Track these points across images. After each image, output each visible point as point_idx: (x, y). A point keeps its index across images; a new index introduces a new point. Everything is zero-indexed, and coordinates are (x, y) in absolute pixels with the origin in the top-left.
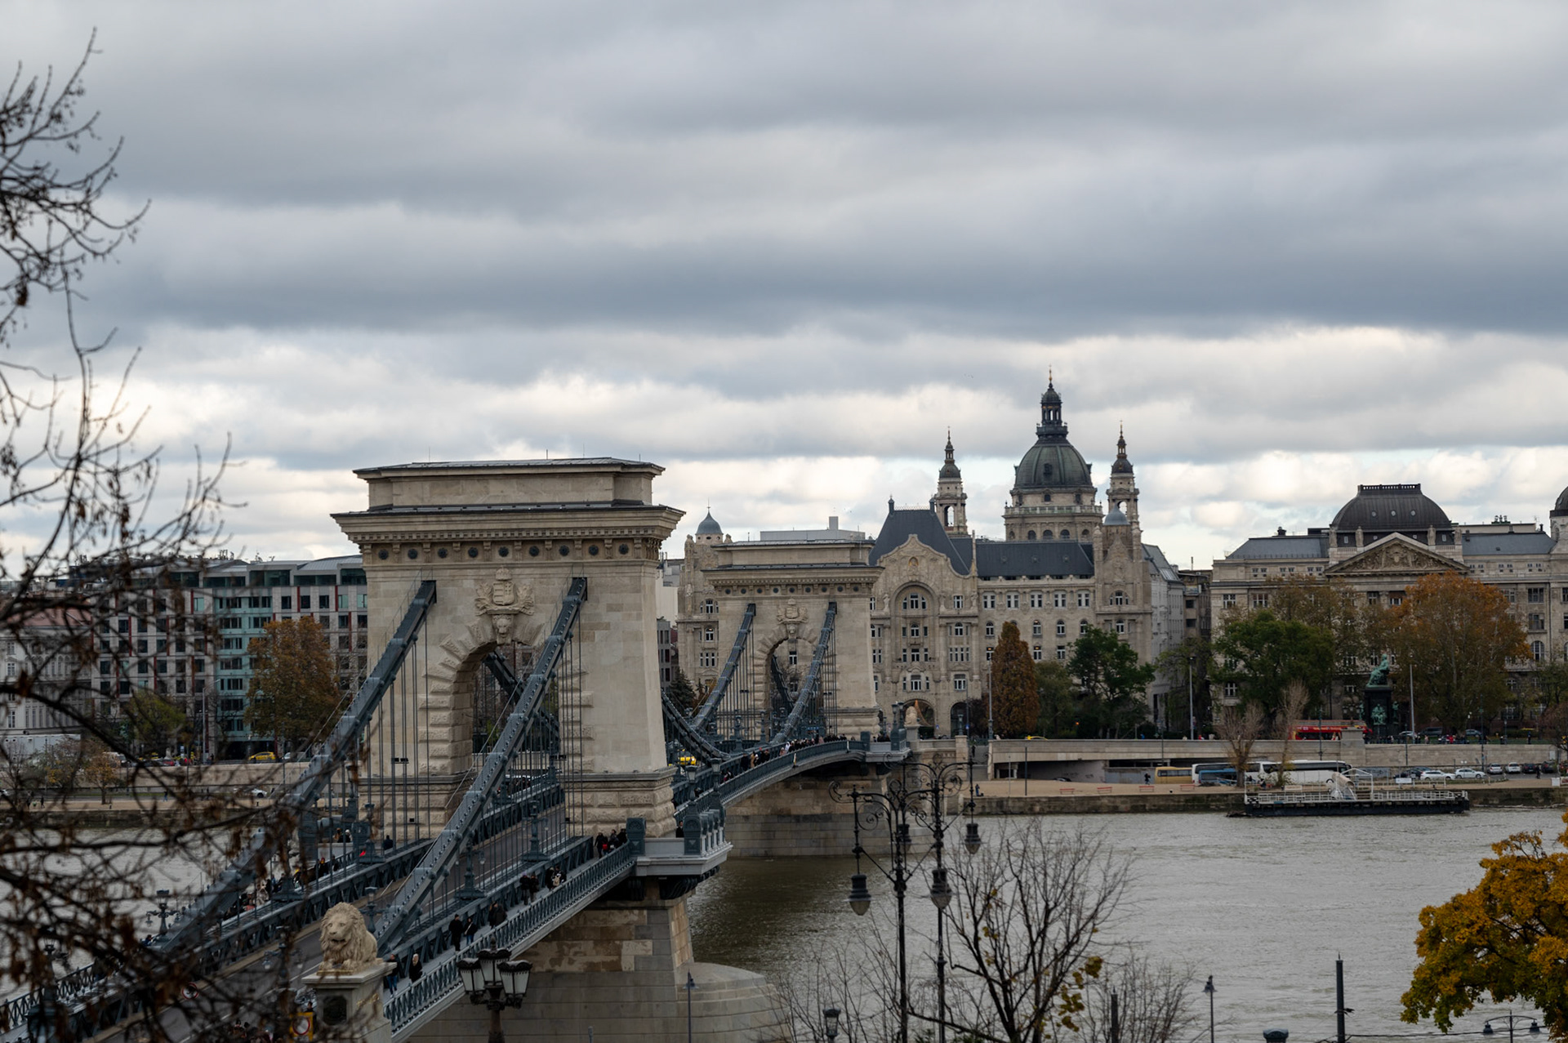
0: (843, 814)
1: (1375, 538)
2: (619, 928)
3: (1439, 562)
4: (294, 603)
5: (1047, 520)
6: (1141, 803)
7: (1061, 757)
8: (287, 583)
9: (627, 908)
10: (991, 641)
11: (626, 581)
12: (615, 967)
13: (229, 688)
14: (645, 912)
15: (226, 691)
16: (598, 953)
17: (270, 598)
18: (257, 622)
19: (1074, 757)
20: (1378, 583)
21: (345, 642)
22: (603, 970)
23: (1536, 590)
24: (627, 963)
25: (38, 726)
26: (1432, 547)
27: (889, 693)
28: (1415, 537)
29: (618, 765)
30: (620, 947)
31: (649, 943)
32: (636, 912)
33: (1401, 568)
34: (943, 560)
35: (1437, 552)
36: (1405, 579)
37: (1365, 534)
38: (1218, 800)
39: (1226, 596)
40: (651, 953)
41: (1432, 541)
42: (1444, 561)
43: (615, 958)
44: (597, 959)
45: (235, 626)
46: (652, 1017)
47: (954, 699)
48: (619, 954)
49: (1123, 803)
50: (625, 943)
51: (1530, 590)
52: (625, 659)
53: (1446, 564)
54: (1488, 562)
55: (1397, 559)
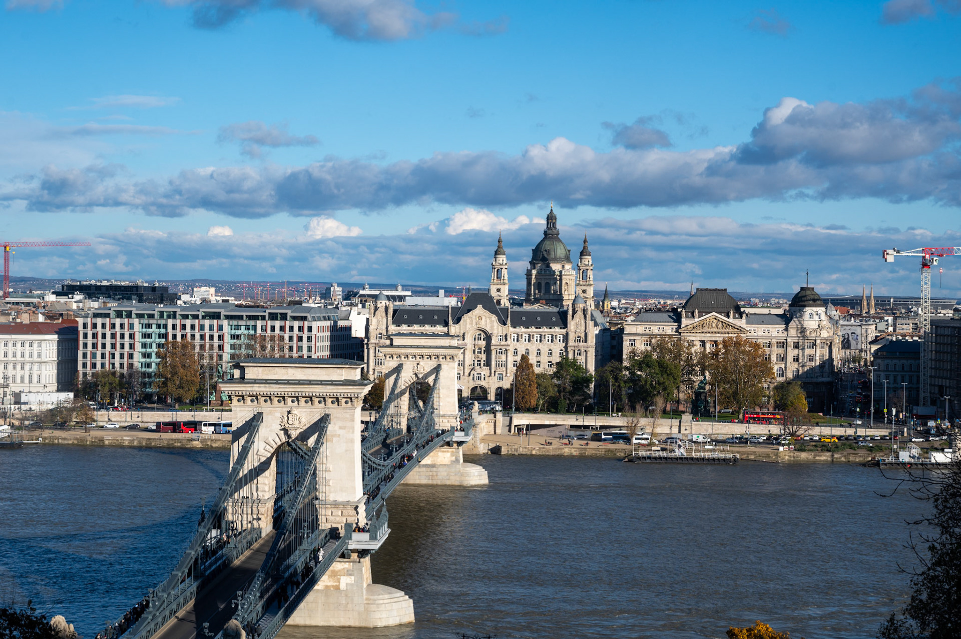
0: (441, 465)
1: (704, 314)
2: (339, 571)
3: (735, 328)
4: (178, 327)
5: (547, 277)
6: (583, 452)
7: (547, 423)
8: (175, 317)
9: (343, 562)
10: (516, 357)
11: (348, 416)
12: (337, 588)
13: (145, 367)
14: (351, 564)
15: (144, 369)
16: (330, 581)
17: (166, 325)
18: (161, 336)
19: (553, 423)
20: (704, 336)
21: (202, 347)
22: (332, 589)
23: (780, 343)
24: (343, 586)
25: (51, 382)
26: (731, 320)
27: (465, 381)
28: (723, 314)
29: (341, 498)
30: (340, 579)
31: (353, 578)
32: (347, 563)
33: (715, 330)
34: (494, 318)
35: (733, 322)
36: (718, 335)
37: (699, 312)
38: (621, 452)
39: (630, 340)
40: (353, 582)
41: (731, 316)
42: (736, 327)
43: (337, 584)
44: (329, 584)
45: (149, 338)
46: (353, 610)
47: (497, 386)
48: (339, 582)
49: (575, 451)
50: (342, 577)
51: (777, 342)
52: (346, 451)
53: (738, 329)
54: (758, 327)
55: (714, 325)
